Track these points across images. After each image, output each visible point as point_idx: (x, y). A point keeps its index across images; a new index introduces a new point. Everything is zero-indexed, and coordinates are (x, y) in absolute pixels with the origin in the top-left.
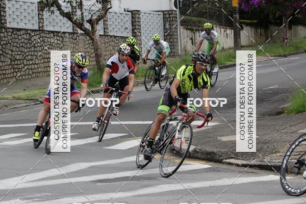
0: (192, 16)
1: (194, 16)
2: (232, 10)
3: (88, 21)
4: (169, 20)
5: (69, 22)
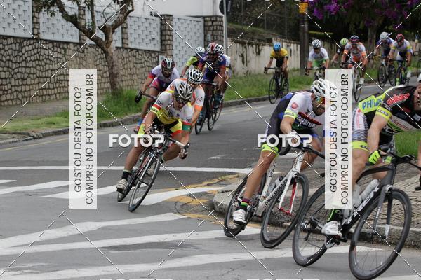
3: (100, 28)
4: (211, 28)
5: (75, 28)
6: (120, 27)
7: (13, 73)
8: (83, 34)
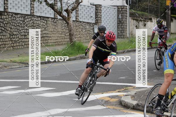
0: (138, 11)
1: (139, 11)
2: (166, 8)
3: (65, 11)
4: (121, 12)
5: (52, 10)
6: (75, 10)
7: (20, 32)
8: (56, 13)
